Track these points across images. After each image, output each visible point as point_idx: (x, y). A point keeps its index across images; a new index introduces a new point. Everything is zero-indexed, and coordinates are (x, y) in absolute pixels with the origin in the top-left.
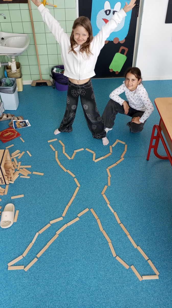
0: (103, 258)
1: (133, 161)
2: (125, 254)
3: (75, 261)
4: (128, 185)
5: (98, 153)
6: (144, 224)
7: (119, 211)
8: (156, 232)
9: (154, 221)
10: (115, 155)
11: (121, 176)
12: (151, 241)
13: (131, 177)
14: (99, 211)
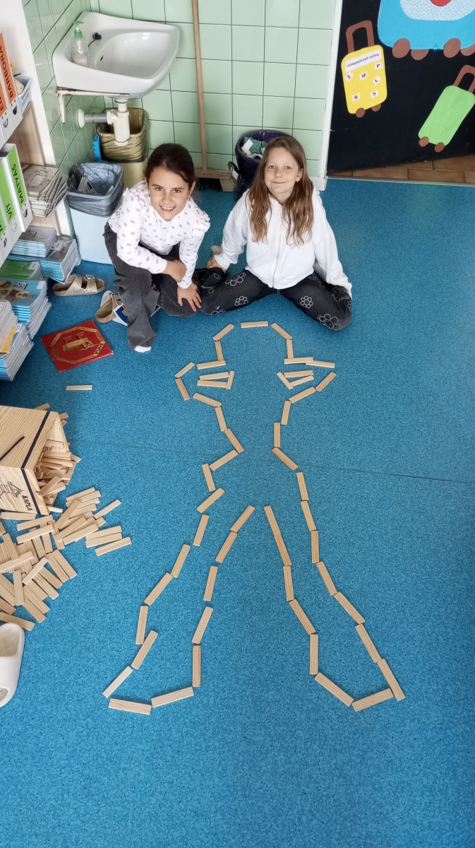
0: (279, 822)
1: (439, 496)
2: (348, 824)
3: (193, 814)
4: (403, 580)
5: (332, 450)
6: (430, 732)
7: (359, 668)
8: (464, 765)
9: (463, 726)
10: (385, 466)
11: (388, 542)
12: (442, 794)
13: (421, 550)
14: (297, 655)
